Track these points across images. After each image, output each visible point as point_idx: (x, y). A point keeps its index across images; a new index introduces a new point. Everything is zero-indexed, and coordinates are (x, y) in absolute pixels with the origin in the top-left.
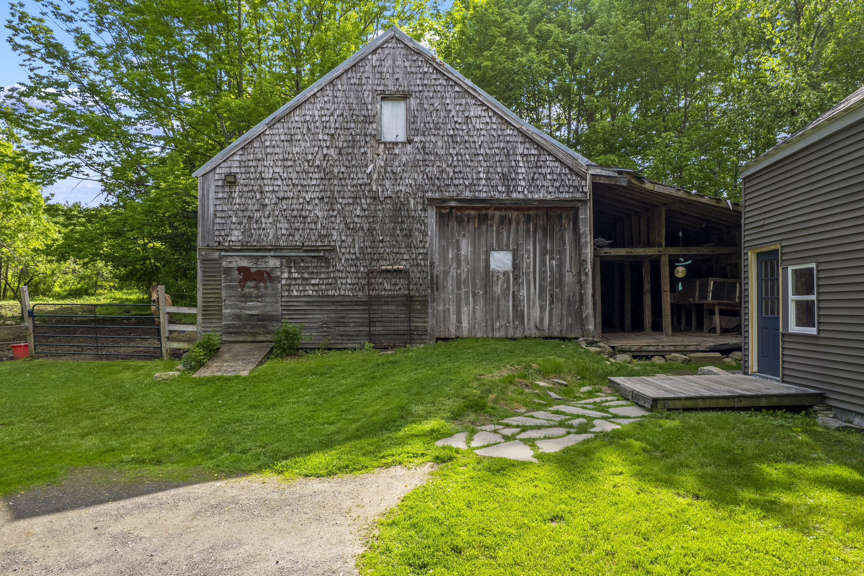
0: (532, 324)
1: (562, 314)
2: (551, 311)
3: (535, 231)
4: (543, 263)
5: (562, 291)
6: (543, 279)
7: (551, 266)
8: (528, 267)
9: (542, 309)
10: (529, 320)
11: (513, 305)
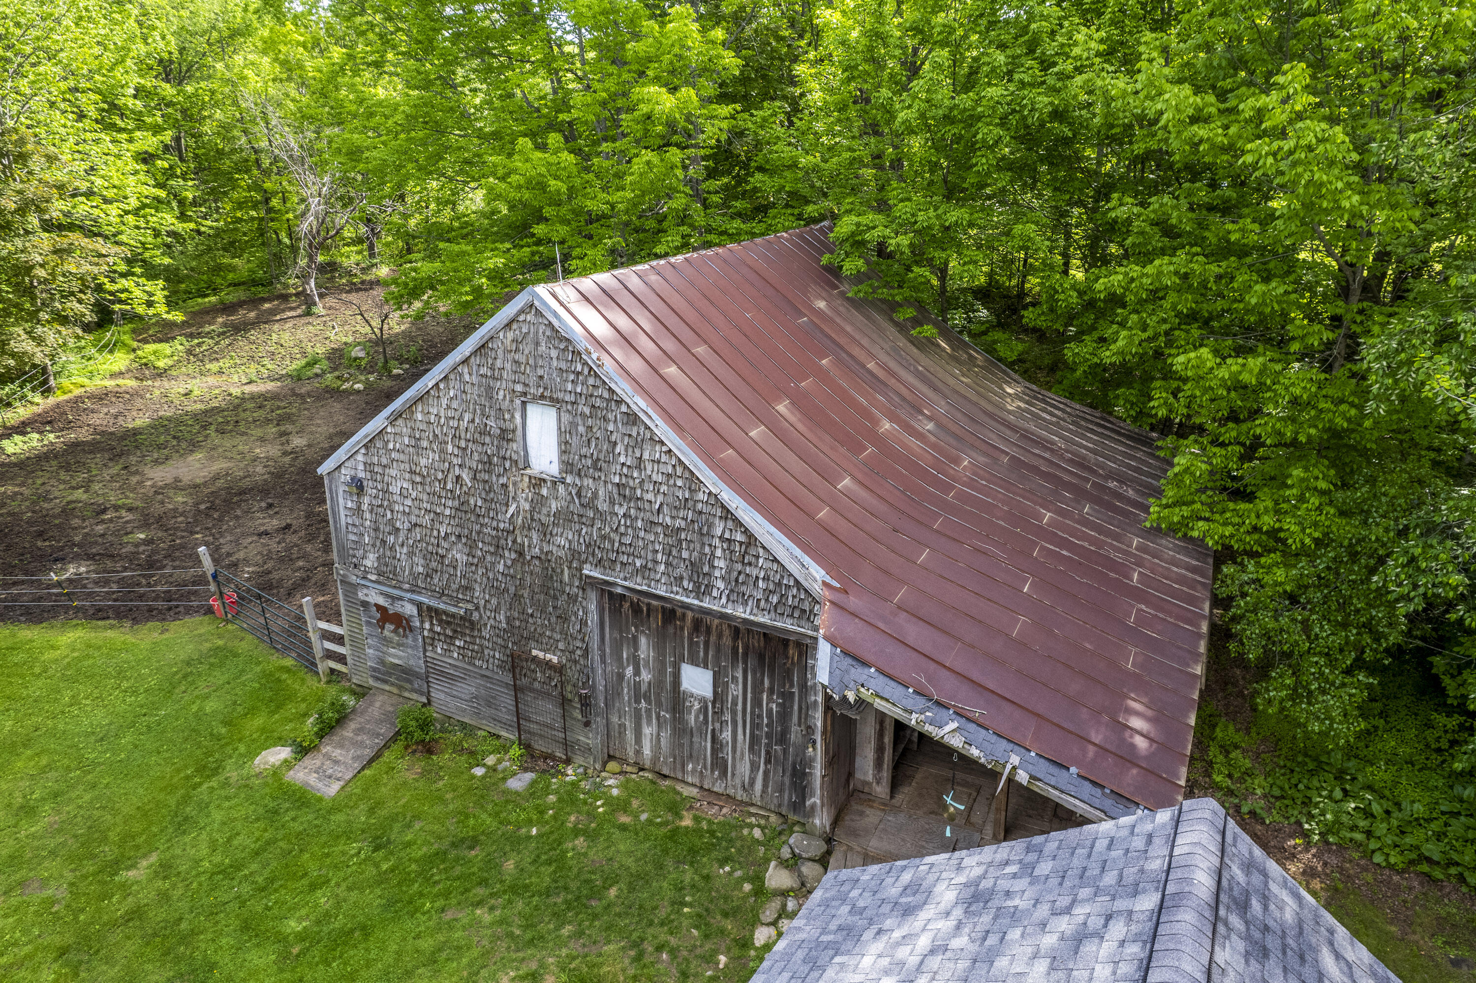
0: (738, 781)
1: (783, 784)
2: (766, 773)
3: (746, 654)
4: (757, 702)
5: (785, 751)
6: (756, 726)
7: (770, 711)
8: (735, 703)
9: (754, 767)
10: (733, 775)
11: (712, 748)
